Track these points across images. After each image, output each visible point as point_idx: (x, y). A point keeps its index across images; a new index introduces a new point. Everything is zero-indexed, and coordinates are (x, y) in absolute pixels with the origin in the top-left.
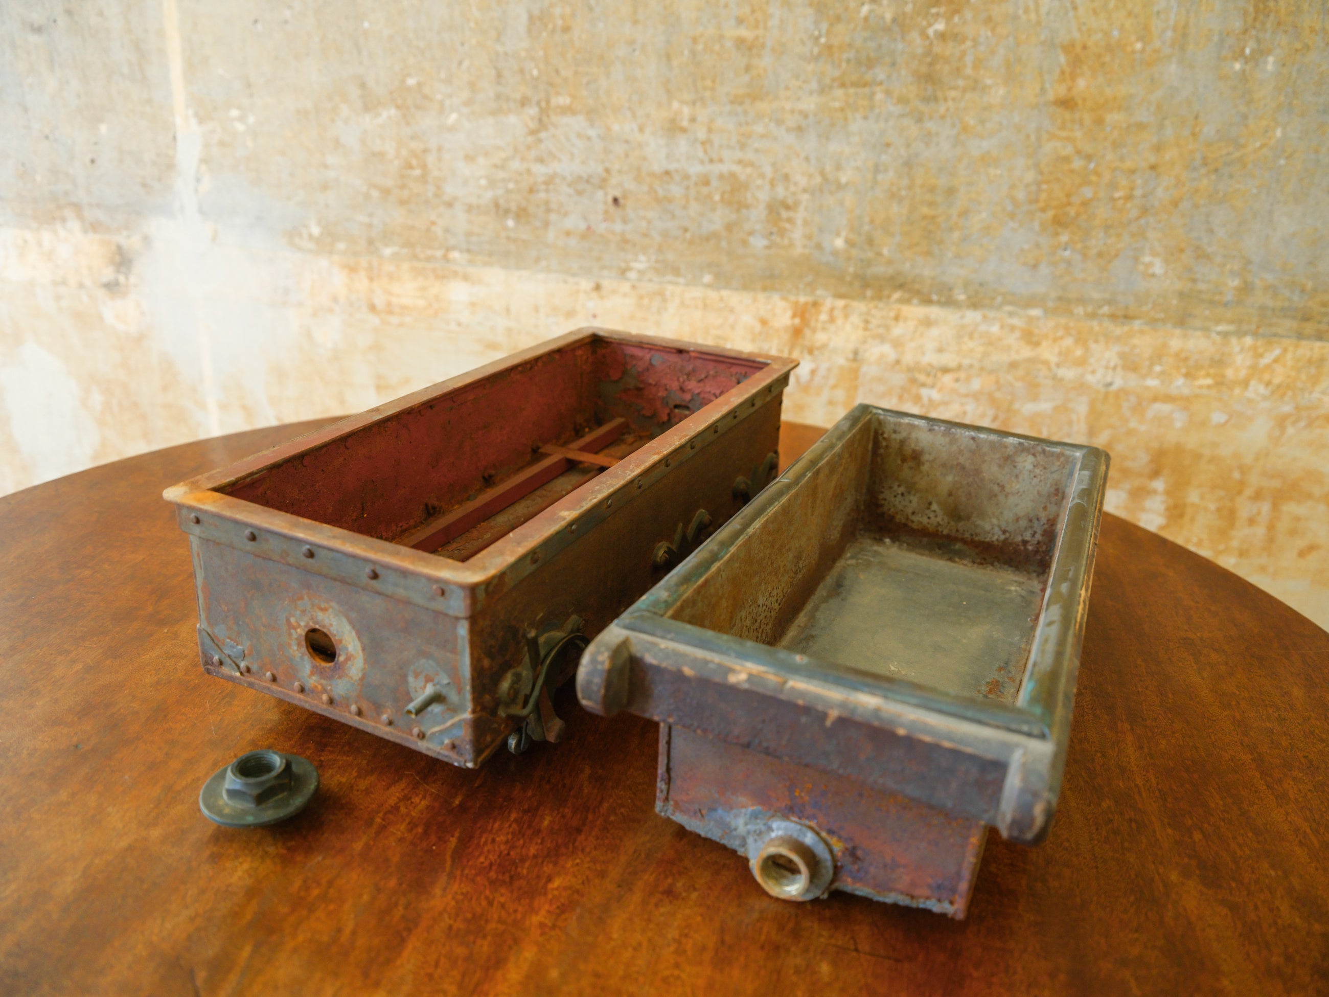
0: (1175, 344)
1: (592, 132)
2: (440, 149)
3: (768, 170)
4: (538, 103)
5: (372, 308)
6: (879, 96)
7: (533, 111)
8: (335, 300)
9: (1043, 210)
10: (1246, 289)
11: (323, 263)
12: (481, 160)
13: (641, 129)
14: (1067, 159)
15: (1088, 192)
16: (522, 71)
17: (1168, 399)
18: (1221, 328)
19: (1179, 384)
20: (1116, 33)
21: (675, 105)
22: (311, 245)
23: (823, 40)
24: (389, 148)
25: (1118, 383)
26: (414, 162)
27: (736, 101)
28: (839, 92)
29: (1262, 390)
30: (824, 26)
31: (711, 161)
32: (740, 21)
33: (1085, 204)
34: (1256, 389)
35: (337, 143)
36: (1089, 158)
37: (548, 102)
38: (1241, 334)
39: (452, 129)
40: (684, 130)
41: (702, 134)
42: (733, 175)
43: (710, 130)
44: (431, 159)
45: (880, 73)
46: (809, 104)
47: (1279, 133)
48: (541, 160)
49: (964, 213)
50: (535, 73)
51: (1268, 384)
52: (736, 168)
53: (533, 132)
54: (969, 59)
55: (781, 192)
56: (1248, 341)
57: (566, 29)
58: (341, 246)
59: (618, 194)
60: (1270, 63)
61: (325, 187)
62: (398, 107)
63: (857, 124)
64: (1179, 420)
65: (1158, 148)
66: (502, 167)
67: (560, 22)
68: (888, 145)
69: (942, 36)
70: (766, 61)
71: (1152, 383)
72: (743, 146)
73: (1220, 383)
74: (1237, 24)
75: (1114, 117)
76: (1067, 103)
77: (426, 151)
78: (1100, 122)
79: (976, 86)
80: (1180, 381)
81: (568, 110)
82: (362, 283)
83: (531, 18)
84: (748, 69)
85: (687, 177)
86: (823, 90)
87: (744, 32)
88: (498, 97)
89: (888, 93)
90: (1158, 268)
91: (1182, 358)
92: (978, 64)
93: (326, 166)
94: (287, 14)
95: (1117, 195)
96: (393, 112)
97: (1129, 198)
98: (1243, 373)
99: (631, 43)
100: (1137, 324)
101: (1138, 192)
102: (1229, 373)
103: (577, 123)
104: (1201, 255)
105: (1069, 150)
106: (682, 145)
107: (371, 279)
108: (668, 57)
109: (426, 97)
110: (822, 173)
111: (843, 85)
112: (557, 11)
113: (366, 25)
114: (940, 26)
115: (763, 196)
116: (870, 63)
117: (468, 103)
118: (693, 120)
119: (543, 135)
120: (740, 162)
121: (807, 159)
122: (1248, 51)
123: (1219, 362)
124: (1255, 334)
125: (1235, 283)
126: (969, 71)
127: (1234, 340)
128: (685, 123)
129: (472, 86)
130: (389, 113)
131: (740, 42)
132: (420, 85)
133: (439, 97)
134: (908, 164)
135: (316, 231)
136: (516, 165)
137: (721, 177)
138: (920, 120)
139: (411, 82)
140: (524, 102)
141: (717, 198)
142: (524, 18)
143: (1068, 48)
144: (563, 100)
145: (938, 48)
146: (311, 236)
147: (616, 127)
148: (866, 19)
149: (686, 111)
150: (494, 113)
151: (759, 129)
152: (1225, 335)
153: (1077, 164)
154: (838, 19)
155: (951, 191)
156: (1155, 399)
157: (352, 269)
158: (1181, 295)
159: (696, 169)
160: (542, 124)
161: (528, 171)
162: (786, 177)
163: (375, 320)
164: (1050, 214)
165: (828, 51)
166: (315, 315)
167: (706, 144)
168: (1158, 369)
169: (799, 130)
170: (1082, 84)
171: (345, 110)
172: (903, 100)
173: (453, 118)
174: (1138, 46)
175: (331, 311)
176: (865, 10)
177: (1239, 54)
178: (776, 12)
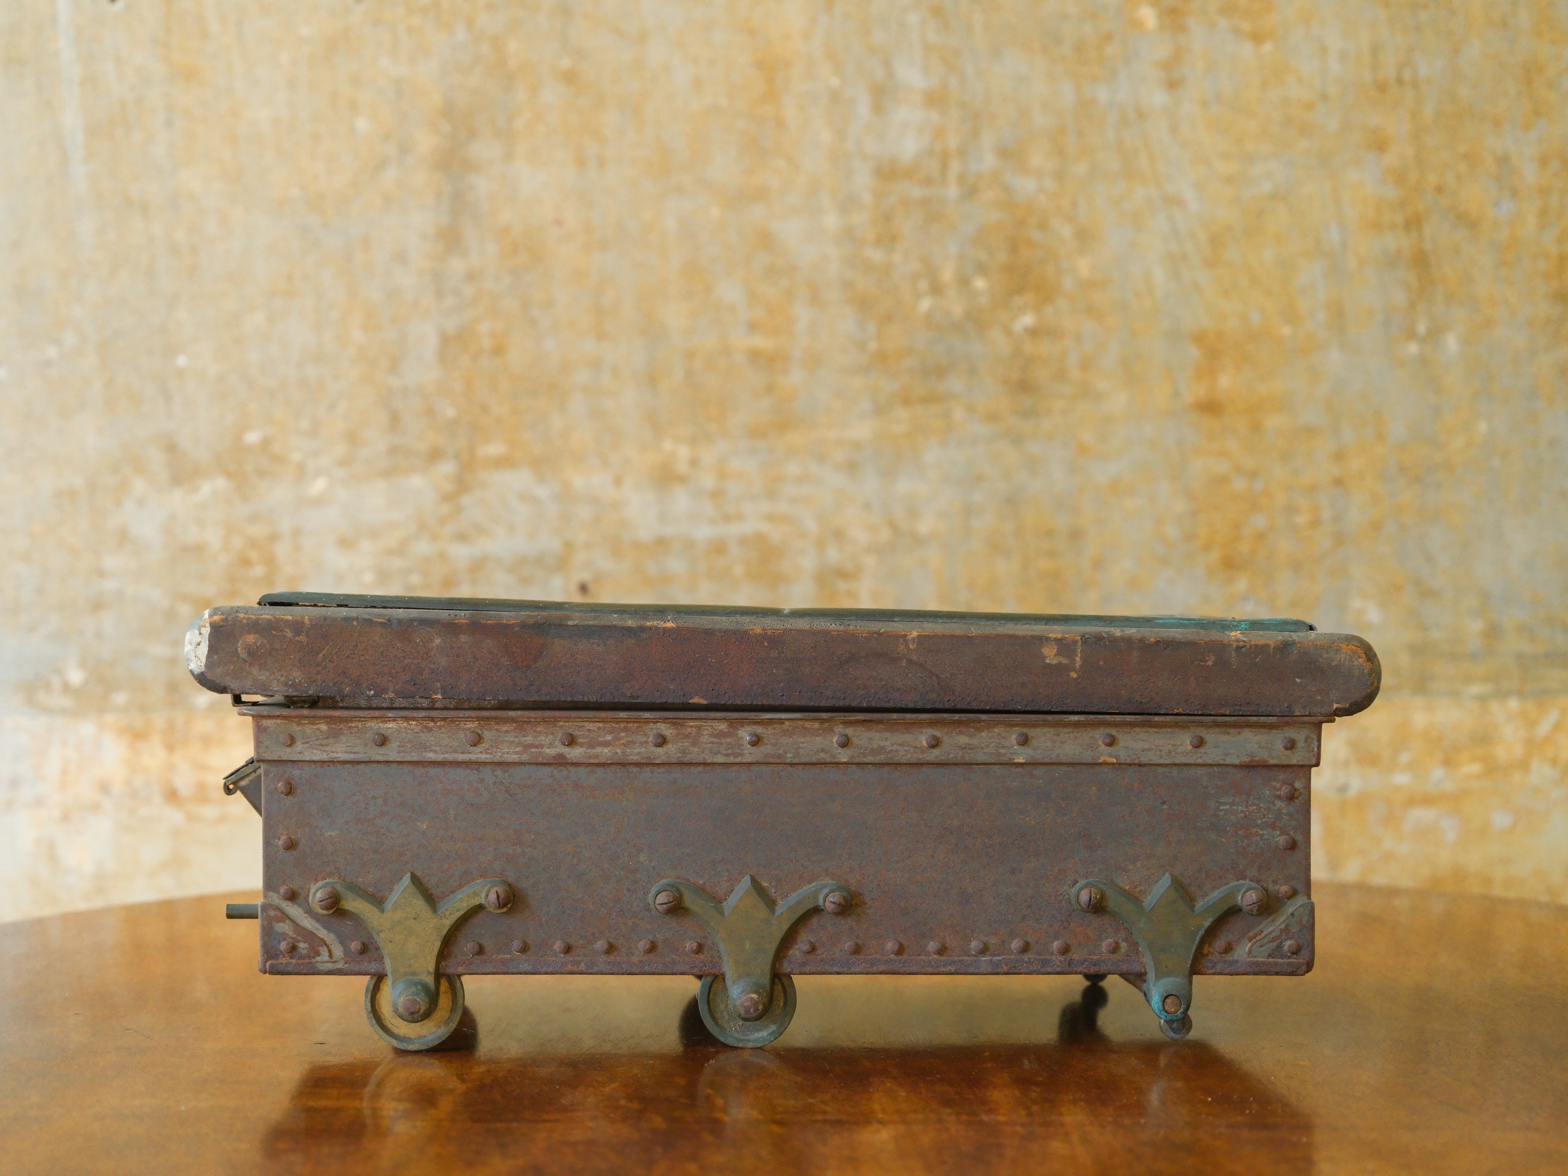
0: (1420, 719)
1: (542, 492)
2: (297, 533)
3: (811, 525)
4: (457, 456)
5: (172, 796)
6: (959, 414)
7: (447, 468)
8: (104, 788)
9: (1207, 548)
10: (1493, 633)
11: (87, 728)
12: (366, 545)
13: (618, 481)
14: (1224, 480)
15: (1259, 521)
16: (430, 412)
17: (1428, 800)
18: (1476, 689)
19: (1437, 776)
20: (1255, 317)
21: (668, 445)
22: (66, 702)
23: (873, 346)
24: (213, 537)
25: (1356, 784)
26: (254, 555)
27: (756, 432)
28: (903, 412)
29: (1548, 771)
30: (872, 328)
31: (727, 518)
32: (753, 327)
33: (1260, 537)
34: (1541, 772)
35: (123, 538)
36: (1253, 475)
37: (472, 451)
38: (1502, 695)
39: (319, 502)
40: (682, 479)
41: (708, 481)
42: (760, 539)
43: (722, 475)
44: (282, 551)
45: (955, 384)
46: (863, 430)
47: (1483, 427)
48: (462, 537)
49: (1098, 564)
50: (451, 412)
51: (1554, 762)
52: (765, 527)
53: (448, 498)
54: (1073, 359)
55: (833, 555)
56: (1514, 704)
57: (498, 350)
58: (120, 698)
59: (585, 576)
60: (1452, 343)
61: (97, 606)
62: (229, 475)
63: (932, 453)
64: (1450, 829)
65: (1339, 456)
66: (400, 550)
67: (487, 343)
68: (979, 479)
69: (1034, 333)
70: (795, 378)
71: (1402, 779)
72: (771, 494)
73: (1492, 769)
74: (1400, 298)
75: (1273, 422)
76: (1210, 407)
77: (273, 538)
78: (1256, 428)
79: (1086, 392)
80: (1438, 773)
81: (503, 463)
82: (154, 756)
83: (445, 340)
84: (770, 389)
85: (689, 544)
86: (880, 410)
87: (759, 342)
88: (393, 450)
89: (970, 409)
91: (1433, 739)
92: (1085, 365)
93: (101, 573)
94: (52, 352)
95: (1301, 519)
96: (221, 483)
97: (1315, 523)
98: (1519, 750)
99: (595, 364)
101: (1326, 515)
102: (1501, 753)
103: (519, 480)
104: (1427, 593)
105: (1223, 467)
106: (681, 500)
107: (170, 748)
108: (652, 380)
109: (276, 458)
110: (893, 525)
111: (906, 402)
112: (484, 327)
113: (182, 361)
114: (1028, 320)
115: (808, 562)
116: (940, 372)
117: (343, 463)
118: (694, 463)
119: (466, 500)
120: (771, 518)
121: (867, 506)
122: (1422, 328)
123: (1483, 739)
124: (1521, 694)
125: (1475, 626)
126: (1075, 373)
127: (1495, 707)
128: (682, 467)
129: (352, 438)
130: (214, 486)
131: (755, 356)
132: (266, 443)
133: (296, 456)
134: (1012, 502)
135: (76, 677)
136: (423, 547)
137: (743, 541)
138: (1018, 440)
139: (252, 437)
140: (435, 455)
141: (739, 570)
142: (432, 341)
143: (1199, 338)
144: (494, 449)
145: (1030, 348)
146: (66, 688)
147: (578, 482)
148: (928, 317)
149: (683, 452)
150: (388, 473)
151: (793, 469)
152: (1482, 699)
153: (1239, 484)
154: (888, 318)
155: (1076, 535)
156: (1412, 801)
157: (137, 735)
159: (703, 533)
160: (462, 484)
161: (443, 556)
162: (839, 535)
163: (175, 816)
164: (1215, 555)
165: (881, 360)
166: (65, 818)
167: (717, 495)
168: (1404, 758)
169: (852, 467)
170: (1225, 381)
171: (139, 486)
172: (992, 417)
173: (319, 486)
174: (1286, 331)
175: (95, 808)
176: (925, 304)
177: (1411, 335)
178: (802, 313)
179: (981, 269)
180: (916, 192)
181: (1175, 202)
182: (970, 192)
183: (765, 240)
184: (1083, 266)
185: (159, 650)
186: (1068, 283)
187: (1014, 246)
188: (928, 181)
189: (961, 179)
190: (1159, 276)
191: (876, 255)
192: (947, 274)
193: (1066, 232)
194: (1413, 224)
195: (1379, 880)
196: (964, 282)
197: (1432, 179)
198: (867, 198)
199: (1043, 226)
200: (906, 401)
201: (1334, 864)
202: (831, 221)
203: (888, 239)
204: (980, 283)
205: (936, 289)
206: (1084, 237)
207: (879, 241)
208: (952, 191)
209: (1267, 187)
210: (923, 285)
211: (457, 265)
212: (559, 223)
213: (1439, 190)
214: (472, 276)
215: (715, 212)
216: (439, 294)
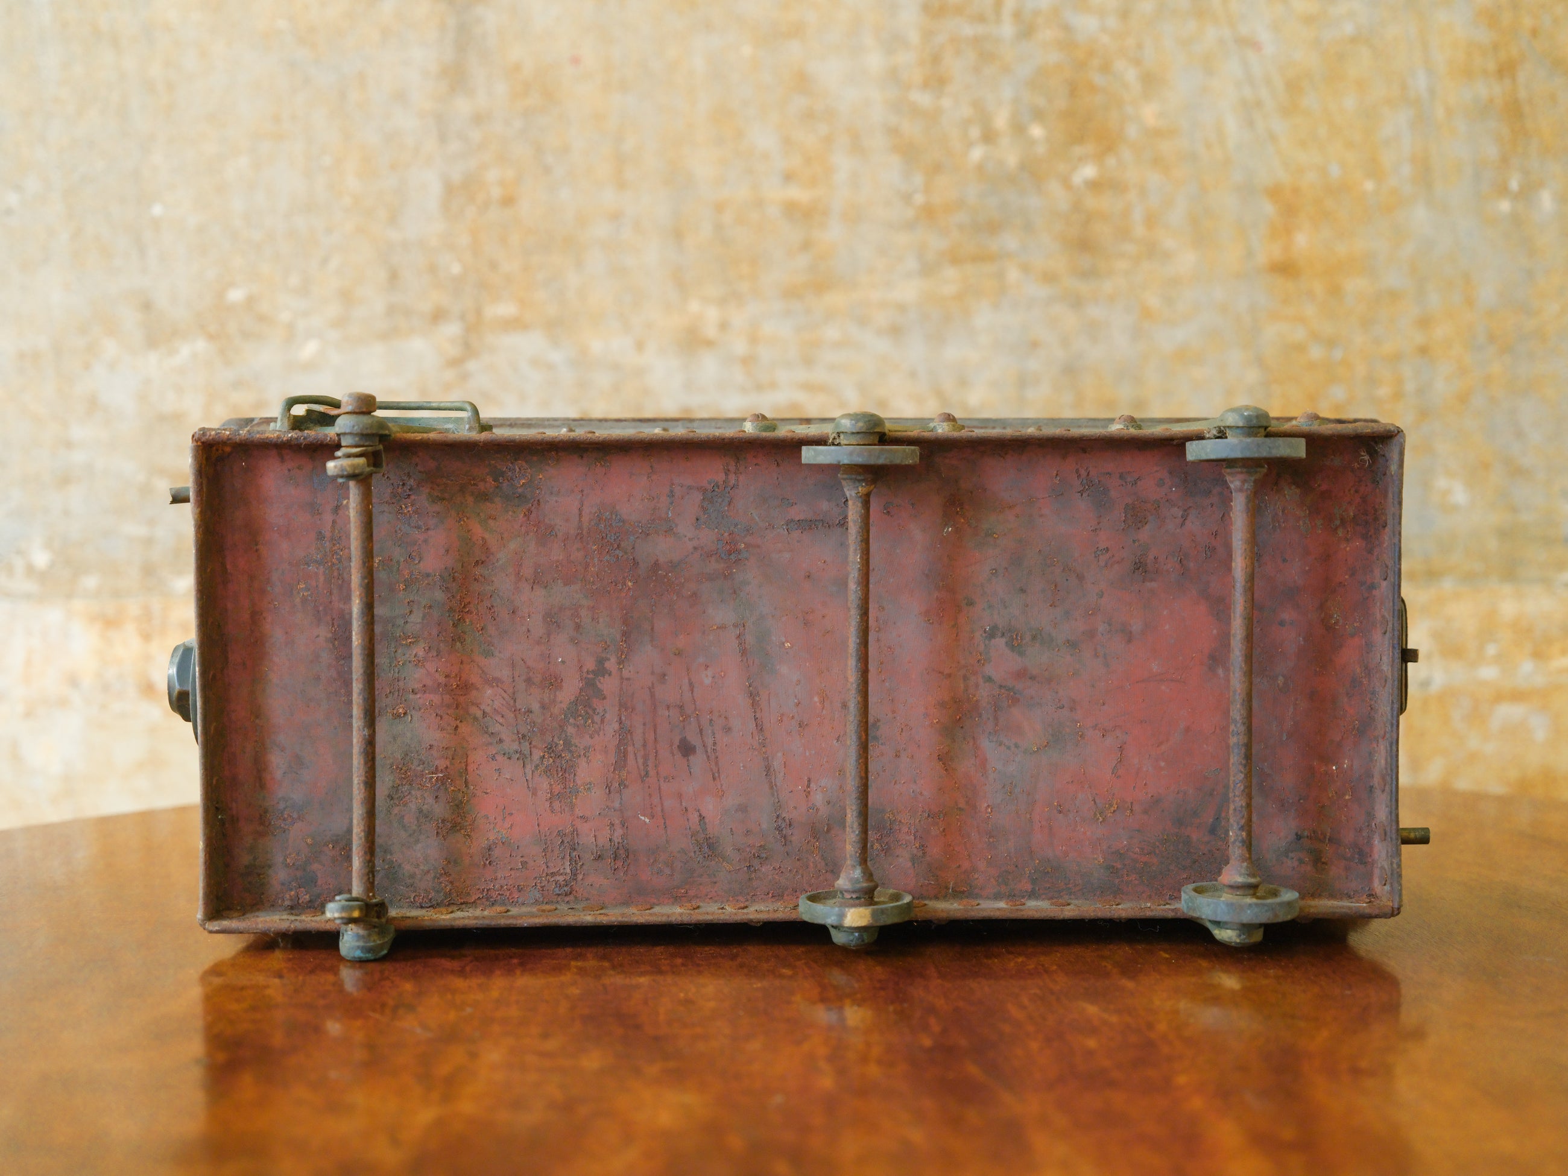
0: (1508, 608)
1: (556, 356)
4: (462, 317)
6: (1013, 274)
7: (452, 329)
11: (53, 615)
13: (640, 346)
14: (1300, 348)
16: (433, 269)
17: (1517, 696)
19: (1526, 670)
20: (1335, 171)
21: (694, 306)
22: (30, 586)
23: (919, 199)
25: (1439, 679)
27: (791, 293)
28: (951, 273)
30: (918, 179)
31: (759, 388)
32: (788, 177)
35: (93, 404)
36: (1331, 343)
37: (479, 312)
39: (310, 367)
40: (709, 344)
41: (740, 347)
43: (754, 339)
45: (1010, 241)
46: (909, 291)
50: (456, 269)
52: (800, 397)
53: (455, 363)
54: (1138, 215)
57: (508, 201)
58: (91, 582)
60: (1546, 200)
61: (64, 480)
62: (211, 337)
63: (984, 317)
64: (1540, 728)
65: (1424, 322)
67: (496, 192)
68: (1035, 345)
69: (1095, 186)
70: (834, 233)
71: (1489, 673)
72: (808, 361)
74: (1492, 151)
75: (1355, 285)
76: (1286, 269)
78: (1335, 291)
79: (1152, 251)
80: (1527, 667)
81: (514, 324)
82: (128, 645)
83: (450, 190)
84: (806, 246)
86: (927, 270)
87: (797, 193)
88: (391, 310)
89: (1025, 268)
90: (1460, 495)
91: (1522, 630)
92: (1151, 220)
93: (69, 445)
94: (13, 199)
95: (1382, 391)
96: (201, 345)
97: (1398, 395)
99: (616, 217)
100: (1448, 585)
101: (1410, 387)
103: (530, 343)
104: (1517, 472)
105: (1299, 334)
106: (709, 366)
107: (147, 637)
108: (678, 234)
109: (262, 318)
111: (956, 261)
112: (492, 175)
113: (157, 210)
114: (1088, 171)
116: (993, 228)
117: (336, 324)
118: (724, 326)
119: (472, 365)
120: (809, 387)
121: (913, 374)
122: (1514, 185)
126: (1139, 231)
128: (710, 331)
129: (346, 297)
130: (194, 348)
131: (791, 209)
132: (251, 301)
133: (285, 316)
134: (1070, 370)
135: (41, 559)
138: (1077, 302)
139: (236, 295)
140: (438, 316)
142: (435, 189)
143: (1274, 193)
144: (505, 309)
145: (1091, 202)
146: (30, 570)
147: (596, 346)
148: (980, 168)
149: (712, 314)
150: (386, 336)
151: (832, 333)
153: (1316, 352)
154: (937, 169)
156: (1499, 697)
157: (110, 623)
158: (1504, 534)
159: (733, 402)
160: (468, 349)
165: (929, 213)
166: (28, 714)
167: (748, 361)
168: (1491, 650)
169: (895, 331)
170: (1302, 240)
171: (110, 348)
172: (1049, 278)
173: (309, 349)
174: (1369, 186)
175: (63, 703)
176: (977, 154)
177: (1503, 190)
178: (843, 163)
179: (1038, 115)
180: (968, 30)
181: (1249, 43)
182: (1027, 30)
183: (802, 82)
184: (1150, 113)
185: (134, 529)
186: (1132, 131)
187: (1073, 90)
188: (981, 19)
189: (1017, 15)
190: (1232, 125)
191: (923, 99)
192: (1001, 120)
193: (1131, 75)
194: (1506, 70)
195: (1463, 784)
196: (1019, 129)
197: (1527, 22)
198: (914, 37)
199: (1106, 68)
200: (955, 258)
201: (1416, 765)
202: (875, 61)
203: (937, 82)
204: (1037, 131)
205: (989, 137)
206: (1151, 82)
207: (926, 85)
208: (1007, 29)
209: (1349, 29)
210: (975, 132)
211: (463, 106)
212: (576, 61)
213: (1534, 33)
214: (478, 119)
215: (747, 50)
216: (443, 139)
